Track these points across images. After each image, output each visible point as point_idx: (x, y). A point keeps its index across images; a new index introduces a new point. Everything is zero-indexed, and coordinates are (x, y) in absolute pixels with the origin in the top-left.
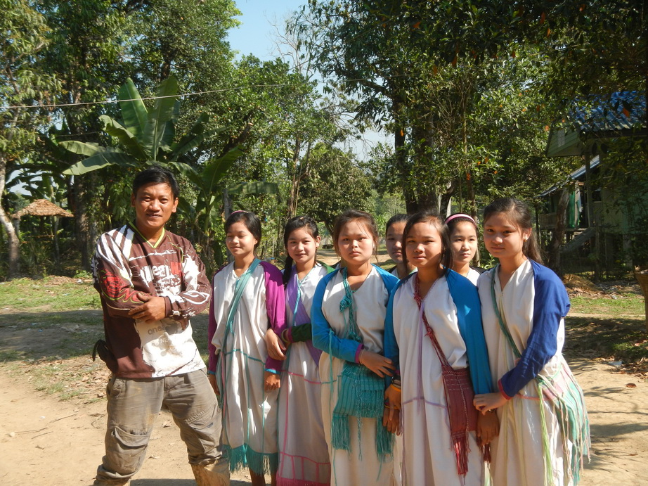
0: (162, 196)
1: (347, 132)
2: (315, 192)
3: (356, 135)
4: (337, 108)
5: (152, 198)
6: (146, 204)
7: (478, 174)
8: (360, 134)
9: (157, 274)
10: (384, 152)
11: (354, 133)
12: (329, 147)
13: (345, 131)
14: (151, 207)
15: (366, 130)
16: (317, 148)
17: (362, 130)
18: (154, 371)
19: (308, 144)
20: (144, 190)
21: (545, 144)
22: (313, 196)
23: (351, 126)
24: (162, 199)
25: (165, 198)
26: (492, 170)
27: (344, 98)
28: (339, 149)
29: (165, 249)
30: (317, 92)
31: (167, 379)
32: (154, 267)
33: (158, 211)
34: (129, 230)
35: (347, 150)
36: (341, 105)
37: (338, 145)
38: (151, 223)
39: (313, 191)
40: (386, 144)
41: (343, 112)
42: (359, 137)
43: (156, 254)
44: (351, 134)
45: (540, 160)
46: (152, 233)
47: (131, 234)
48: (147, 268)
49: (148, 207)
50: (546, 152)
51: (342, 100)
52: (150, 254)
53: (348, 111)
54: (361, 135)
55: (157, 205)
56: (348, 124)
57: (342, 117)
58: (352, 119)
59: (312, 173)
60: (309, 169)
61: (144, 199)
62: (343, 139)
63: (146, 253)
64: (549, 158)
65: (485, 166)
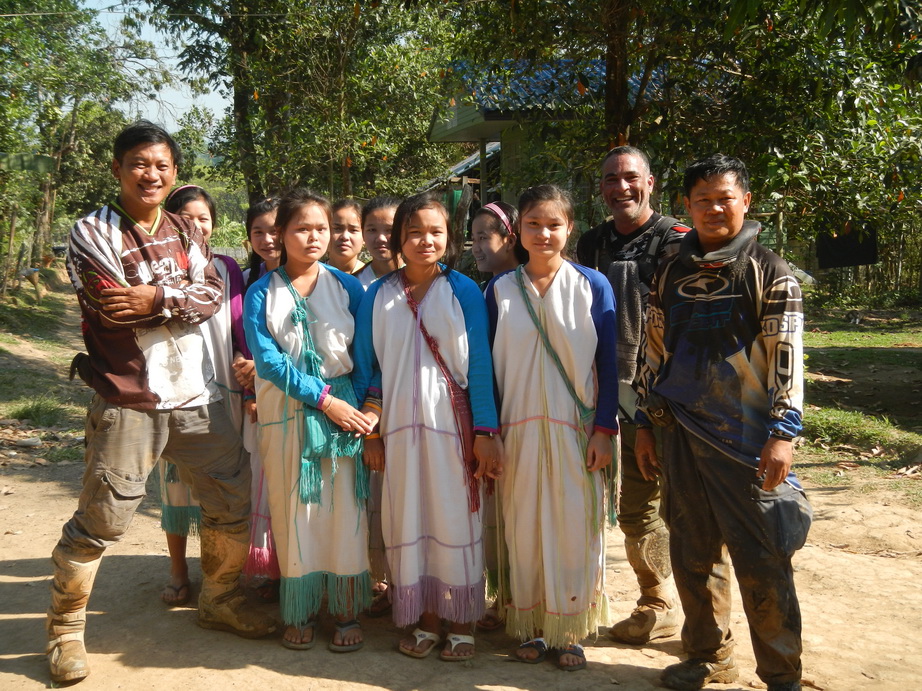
0: (161, 161)
1: (134, 86)
2: (78, 174)
3: (148, 93)
4: (120, 51)
5: (148, 164)
6: (140, 172)
7: (363, 159)
8: (153, 91)
9: (157, 272)
10: (202, 121)
11: (146, 90)
12: (108, 108)
13: (132, 85)
14: (146, 176)
15: (164, 86)
16: (88, 107)
17: (157, 87)
18: (159, 401)
19: (73, 101)
20: (137, 153)
21: (426, 124)
22: (76, 180)
23: (141, 79)
24: (160, 166)
25: (164, 163)
26: (379, 156)
27: (131, 37)
28: (122, 113)
29: (165, 236)
30: (98, 24)
31: (177, 412)
32: (154, 262)
33: (156, 181)
34: (113, 213)
35: (135, 115)
36: (127, 46)
37: (119, 105)
38: (146, 200)
39: (77, 174)
40: (205, 110)
41: (130, 57)
42: (152, 97)
43: (156, 243)
44: (140, 91)
45: (419, 145)
46: (145, 213)
47: (116, 218)
48: (143, 265)
49: (143, 176)
50: (428, 135)
51: (128, 40)
52: (147, 245)
53: (137, 57)
54: (156, 93)
55: (155, 173)
56: (137, 75)
57: (127, 64)
58: (142, 68)
59: (80, 146)
60: (76, 139)
61: (137, 165)
62: (128, 97)
63: (140, 243)
64: (432, 143)
65: (372, 149)
